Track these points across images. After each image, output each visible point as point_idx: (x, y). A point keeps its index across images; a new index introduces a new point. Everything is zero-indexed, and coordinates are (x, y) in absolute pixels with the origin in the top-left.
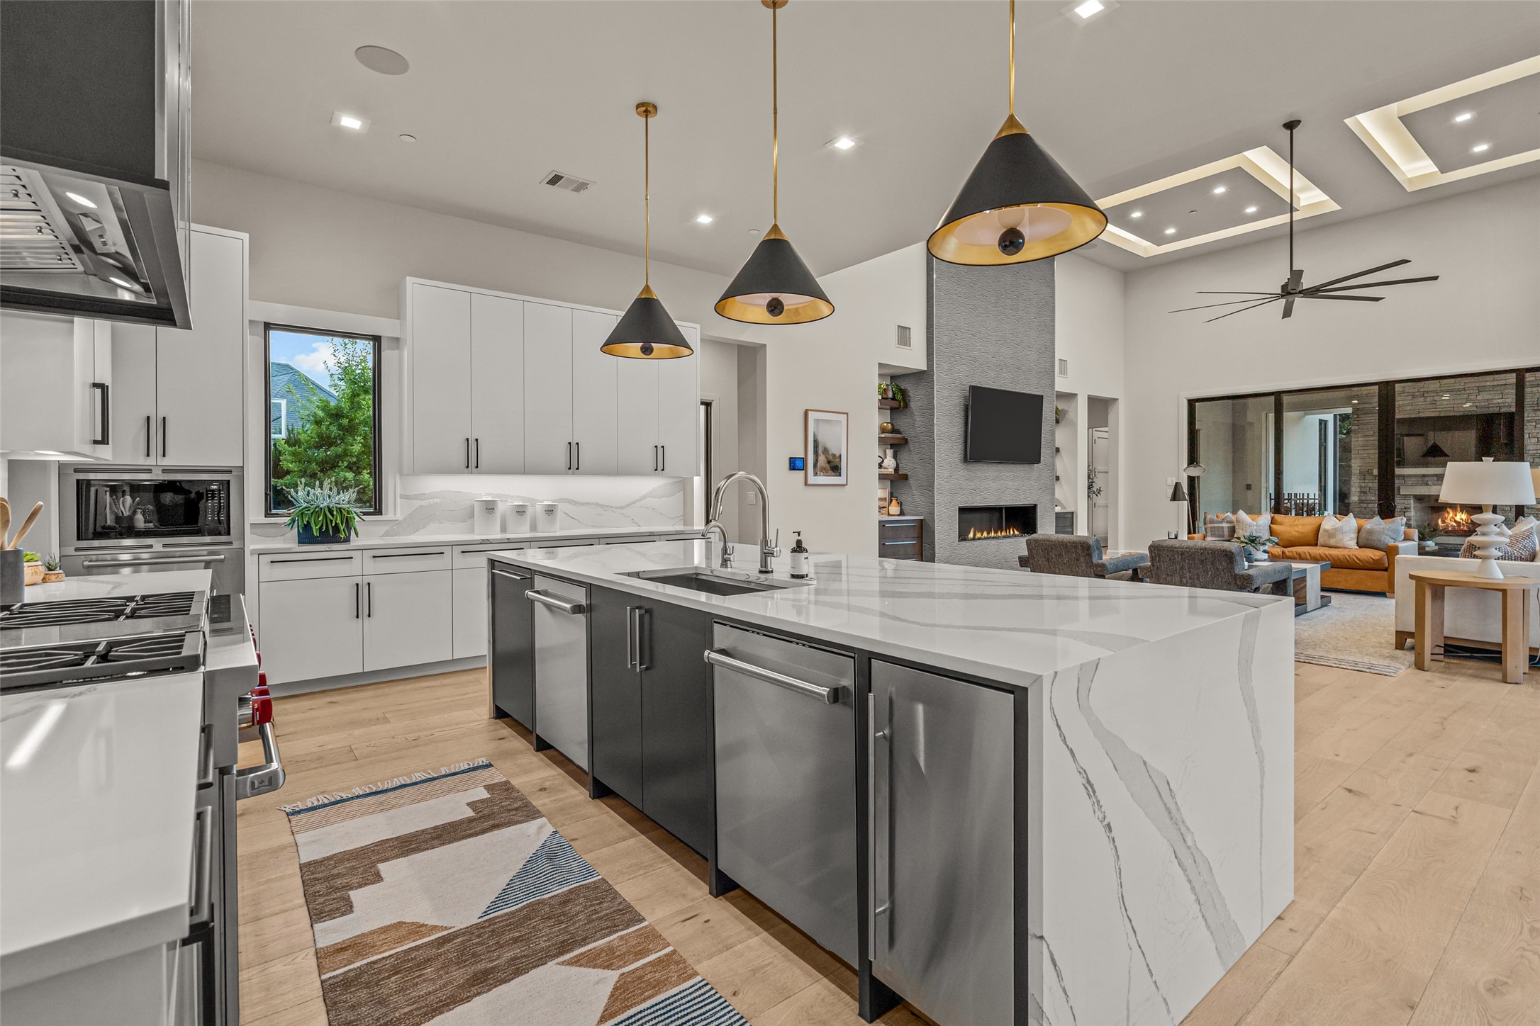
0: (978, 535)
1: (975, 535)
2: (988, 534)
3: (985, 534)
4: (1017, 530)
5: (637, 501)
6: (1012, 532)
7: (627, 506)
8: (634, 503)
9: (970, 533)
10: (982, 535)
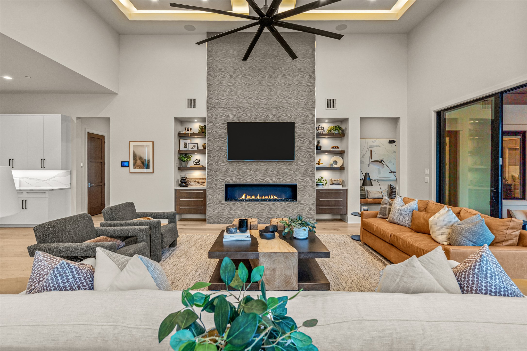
0: (249, 197)
1: (246, 197)
2: (255, 197)
3: (253, 197)
4: (276, 196)
5: (52, 178)
6: (272, 197)
7: (48, 180)
8: (50, 179)
9: (242, 196)
10: (251, 197)
